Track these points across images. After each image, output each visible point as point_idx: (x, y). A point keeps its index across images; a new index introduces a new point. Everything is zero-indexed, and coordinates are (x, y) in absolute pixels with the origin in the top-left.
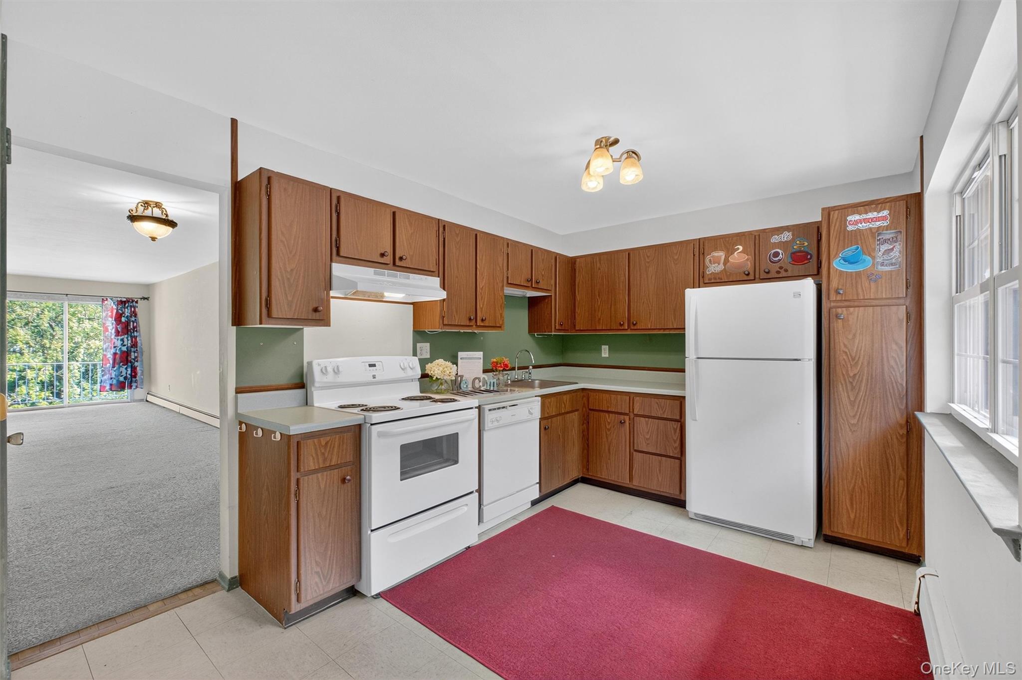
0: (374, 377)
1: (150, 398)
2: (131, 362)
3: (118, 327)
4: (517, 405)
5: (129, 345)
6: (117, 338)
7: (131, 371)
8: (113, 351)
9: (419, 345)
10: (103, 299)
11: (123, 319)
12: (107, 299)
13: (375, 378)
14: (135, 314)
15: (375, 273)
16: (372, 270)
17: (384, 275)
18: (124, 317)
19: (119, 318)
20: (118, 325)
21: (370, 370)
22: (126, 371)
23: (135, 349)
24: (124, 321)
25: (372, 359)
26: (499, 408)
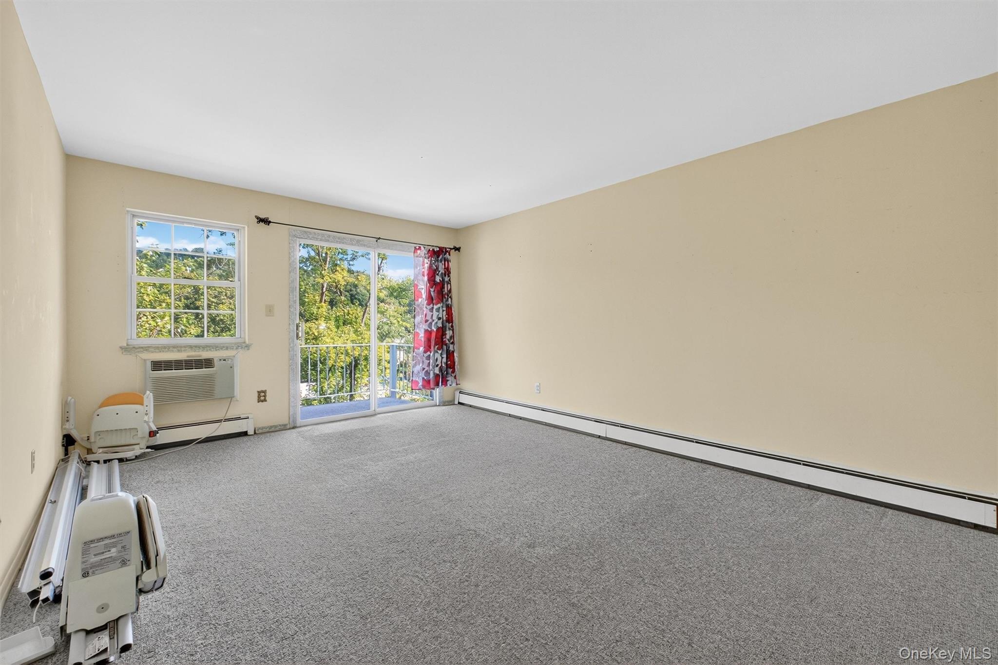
1: (464, 399)
2: (446, 345)
3: (431, 289)
5: (445, 319)
6: (429, 307)
7: (447, 358)
8: (425, 326)
10: (415, 247)
11: (438, 279)
12: (420, 247)
14: (448, 271)
18: (438, 274)
19: (432, 277)
20: (432, 288)
22: (439, 357)
23: (450, 324)
24: (439, 281)
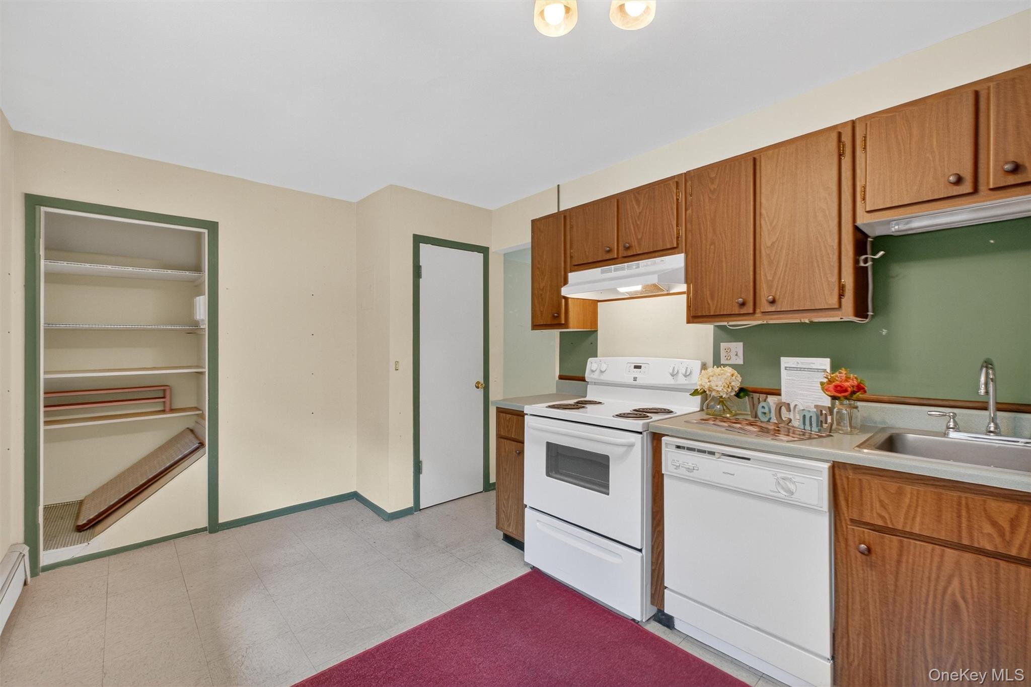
0: (635, 379)
4: (749, 459)
9: (723, 345)
13: (636, 381)
15: (603, 272)
16: (599, 269)
17: (623, 269)
21: (634, 372)
25: (638, 360)
26: (700, 451)
